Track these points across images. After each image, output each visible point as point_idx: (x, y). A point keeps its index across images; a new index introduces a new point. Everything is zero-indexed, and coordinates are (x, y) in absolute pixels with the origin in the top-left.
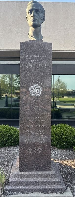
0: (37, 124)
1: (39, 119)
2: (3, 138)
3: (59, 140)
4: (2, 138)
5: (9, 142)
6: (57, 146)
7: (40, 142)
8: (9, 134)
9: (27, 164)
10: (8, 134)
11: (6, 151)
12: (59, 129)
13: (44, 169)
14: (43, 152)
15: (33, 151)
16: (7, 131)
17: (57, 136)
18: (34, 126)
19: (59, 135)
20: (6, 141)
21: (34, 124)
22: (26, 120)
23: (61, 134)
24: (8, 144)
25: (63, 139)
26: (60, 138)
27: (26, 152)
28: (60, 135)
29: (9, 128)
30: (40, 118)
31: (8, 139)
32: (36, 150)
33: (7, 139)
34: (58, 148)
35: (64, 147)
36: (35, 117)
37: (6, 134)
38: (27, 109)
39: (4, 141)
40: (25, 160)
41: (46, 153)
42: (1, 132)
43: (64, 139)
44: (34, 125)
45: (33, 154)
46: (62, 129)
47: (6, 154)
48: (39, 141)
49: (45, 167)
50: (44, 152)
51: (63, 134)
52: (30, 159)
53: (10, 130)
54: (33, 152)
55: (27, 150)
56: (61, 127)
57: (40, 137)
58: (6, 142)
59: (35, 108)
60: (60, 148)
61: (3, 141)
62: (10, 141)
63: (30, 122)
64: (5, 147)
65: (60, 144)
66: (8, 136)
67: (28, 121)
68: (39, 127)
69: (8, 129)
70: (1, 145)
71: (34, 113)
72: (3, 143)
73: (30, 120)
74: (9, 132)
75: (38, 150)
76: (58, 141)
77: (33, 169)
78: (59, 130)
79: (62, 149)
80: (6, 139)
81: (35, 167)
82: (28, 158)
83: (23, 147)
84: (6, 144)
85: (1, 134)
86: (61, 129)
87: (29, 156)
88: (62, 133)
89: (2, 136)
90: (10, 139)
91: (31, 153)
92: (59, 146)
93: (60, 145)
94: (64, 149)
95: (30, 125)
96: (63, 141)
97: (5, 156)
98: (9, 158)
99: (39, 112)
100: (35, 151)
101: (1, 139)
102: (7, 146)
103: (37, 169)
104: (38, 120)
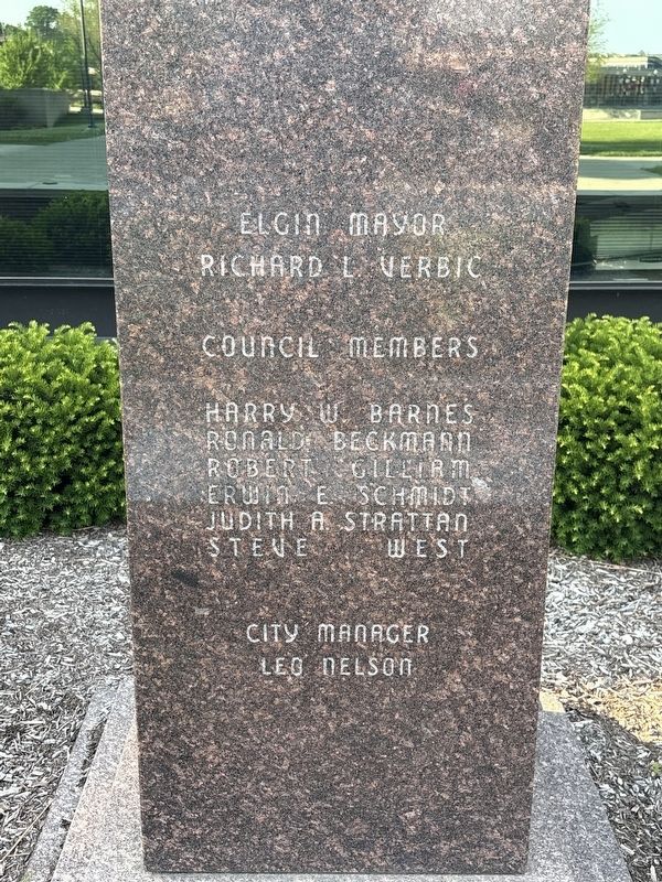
0: (357, 323)
1: (395, 245)
2: (30, 447)
3: (588, 471)
4: (22, 447)
5: (92, 490)
6: (562, 534)
7: (397, 550)
8: (91, 414)
9: (236, 800)
10: (79, 416)
11: (56, 571)
12: (582, 367)
13: (444, 848)
14: (438, 660)
15: (310, 649)
16: (70, 388)
17: (570, 439)
18: (323, 349)
19: (584, 429)
20: (66, 479)
21: (319, 316)
22: (206, 262)
23: (605, 416)
24: (85, 503)
25: (631, 463)
26: (593, 455)
27: (217, 659)
28: (598, 431)
29: (91, 357)
30: (406, 240)
31: (76, 461)
32: (351, 648)
33: (68, 464)
34: (570, 545)
35: (632, 542)
36: (335, 221)
37: (62, 416)
38: (219, 95)
39: (39, 480)
40: (211, 753)
41: (474, 679)
42: (7, 395)
43: (640, 465)
44: (316, 334)
45: (310, 686)
46: (615, 371)
47: (48, 613)
48: (391, 534)
49: (451, 833)
50: (450, 667)
51: (631, 423)
52: (273, 746)
53: (98, 375)
54: (311, 665)
55: (231, 639)
56: (606, 343)
57: (408, 485)
58: (57, 489)
59: (331, 86)
60: (594, 551)
61: (25, 483)
62: (104, 482)
63: (259, 283)
64: (57, 532)
65: (594, 514)
66: (82, 437)
67: (228, 280)
68: (396, 363)
69: (79, 370)
70: (14, 513)
71: (321, 153)
72: (33, 498)
73: (257, 266)
74: (86, 398)
75: (373, 646)
76: (576, 484)
77: (308, 851)
78: (584, 381)
79: (610, 559)
80: (59, 463)
81: (339, 831)
82: (242, 730)
83: (184, 611)
84: (58, 508)
85: (8, 417)
86: (611, 364)
87: (257, 706)
88: (623, 410)
89: (15, 434)
90: (98, 465)
91: (281, 679)
92: (583, 532)
93: (594, 525)
94: (630, 559)
95: (258, 331)
96: (626, 482)
97: (42, 634)
98: (79, 658)
99: (391, 136)
100: (336, 650)
101: (9, 461)
102: (74, 527)
103: (361, 845)
104: (372, 255)
